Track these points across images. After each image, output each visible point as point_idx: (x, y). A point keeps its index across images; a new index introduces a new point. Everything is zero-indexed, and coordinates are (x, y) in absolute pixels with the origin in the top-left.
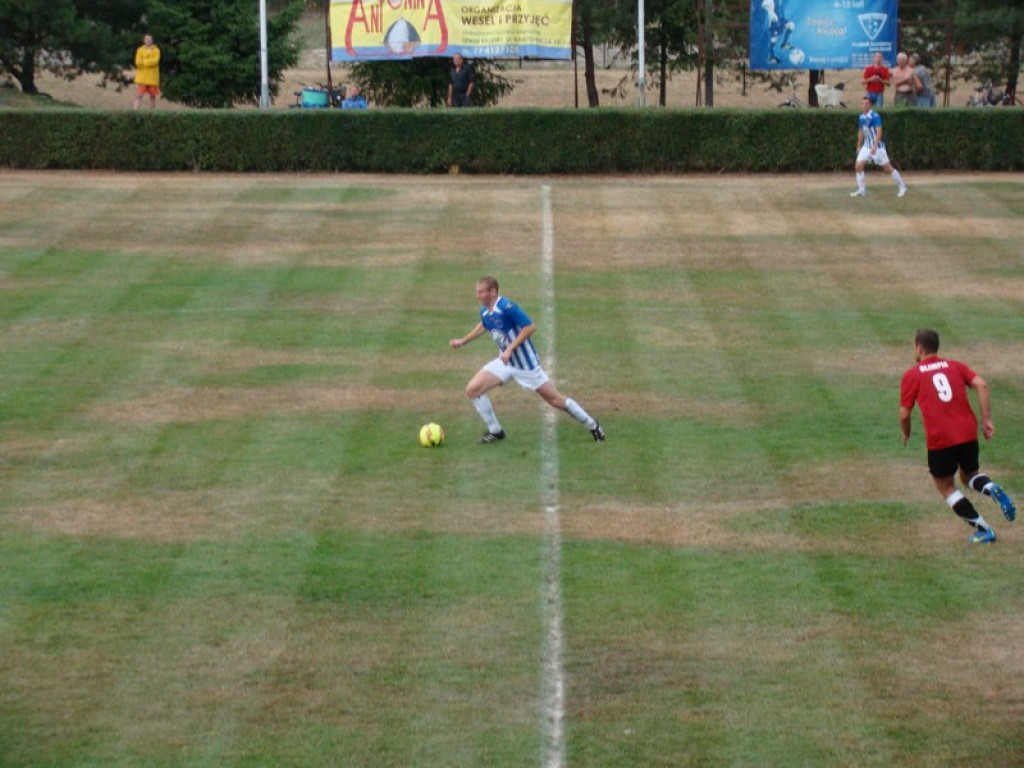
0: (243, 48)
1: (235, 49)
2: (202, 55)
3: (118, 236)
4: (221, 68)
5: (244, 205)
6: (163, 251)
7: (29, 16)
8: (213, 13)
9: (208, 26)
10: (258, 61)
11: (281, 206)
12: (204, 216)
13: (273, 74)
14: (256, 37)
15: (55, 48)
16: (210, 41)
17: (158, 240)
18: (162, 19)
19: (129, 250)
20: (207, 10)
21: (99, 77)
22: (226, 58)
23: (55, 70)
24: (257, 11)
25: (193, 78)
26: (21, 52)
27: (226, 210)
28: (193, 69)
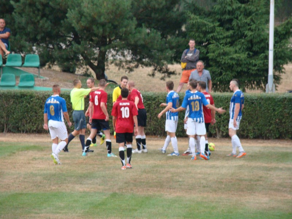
0: (255, 48)
1: (249, 49)
2: (225, 54)
3: (160, 185)
4: (239, 63)
5: (253, 164)
6: (196, 196)
7: (103, 25)
8: (234, 23)
9: (231, 32)
10: (267, 57)
11: (281, 165)
12: (224, 171)
13: (277, 67)
14: (266, 40)
15: (120, 49)
16: (232, 44)
17: (191, 188)
18: (198, 27)
19: (170, 195)
20: (230, 21)
21: (150, 69)
22: (243, 56)
23: (119, 65)
24: (268, 21)
25: (218, 70)
26: (96, 51)
27: (240, 167)
28: (218, 64)
